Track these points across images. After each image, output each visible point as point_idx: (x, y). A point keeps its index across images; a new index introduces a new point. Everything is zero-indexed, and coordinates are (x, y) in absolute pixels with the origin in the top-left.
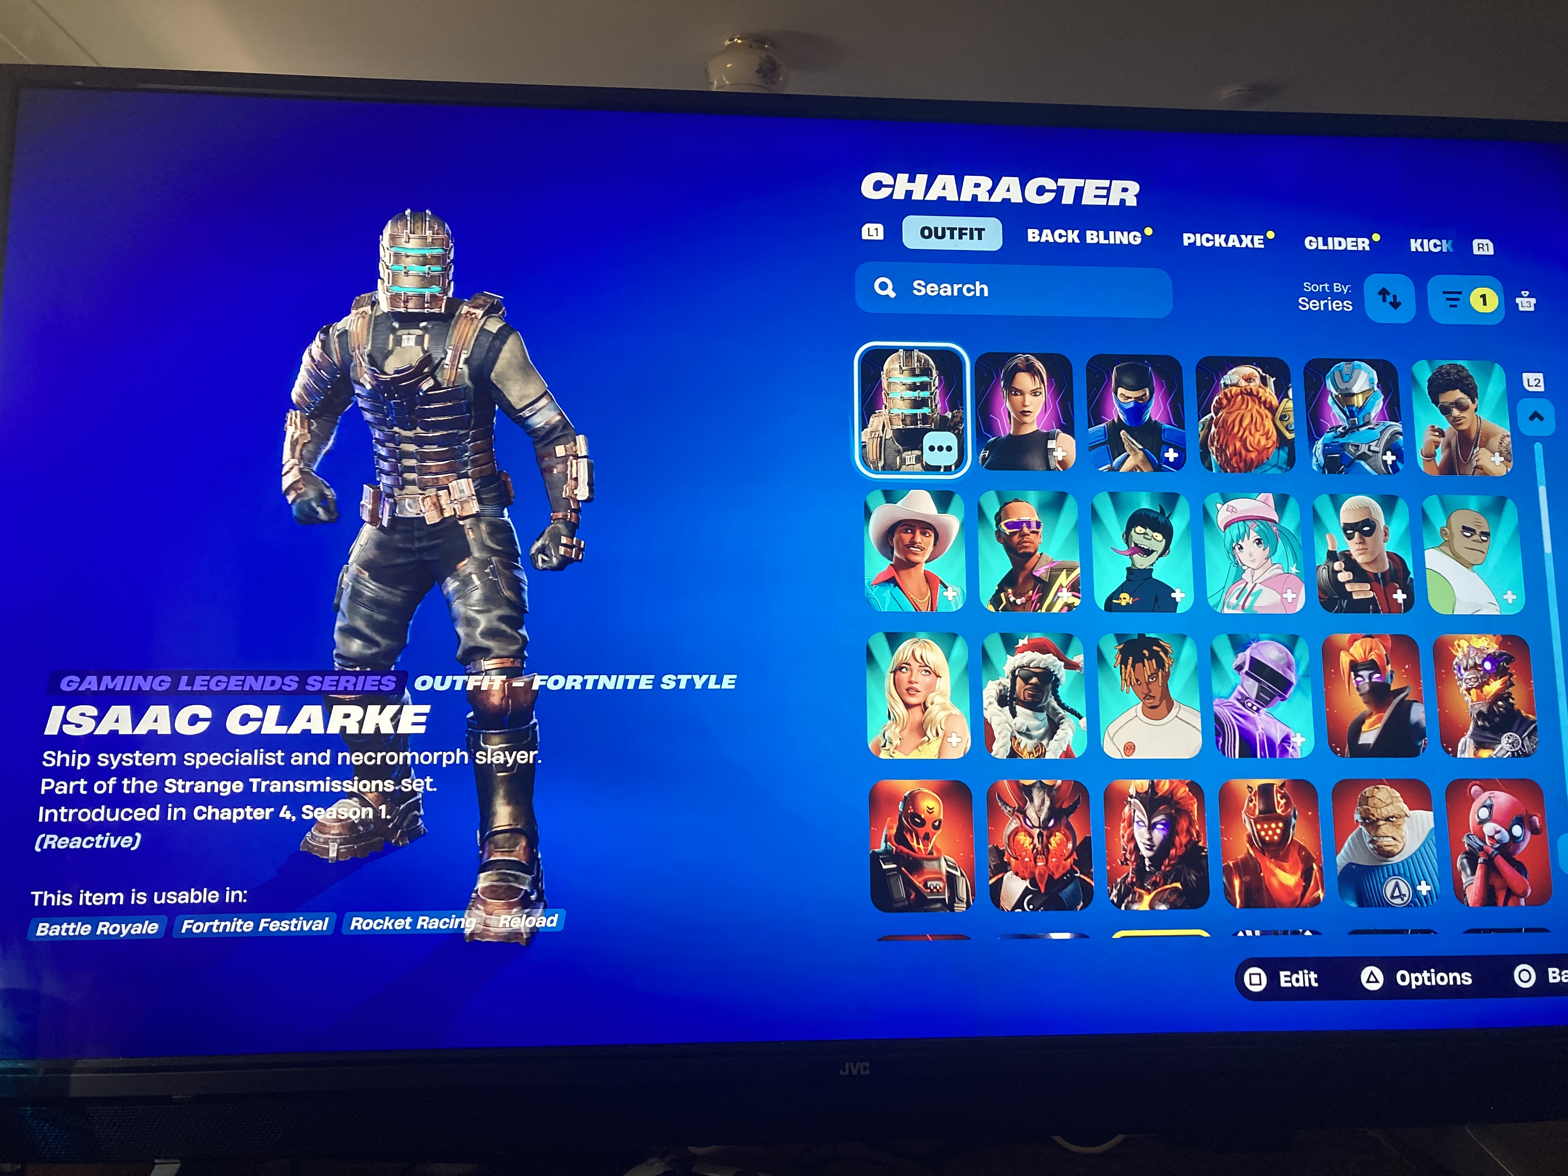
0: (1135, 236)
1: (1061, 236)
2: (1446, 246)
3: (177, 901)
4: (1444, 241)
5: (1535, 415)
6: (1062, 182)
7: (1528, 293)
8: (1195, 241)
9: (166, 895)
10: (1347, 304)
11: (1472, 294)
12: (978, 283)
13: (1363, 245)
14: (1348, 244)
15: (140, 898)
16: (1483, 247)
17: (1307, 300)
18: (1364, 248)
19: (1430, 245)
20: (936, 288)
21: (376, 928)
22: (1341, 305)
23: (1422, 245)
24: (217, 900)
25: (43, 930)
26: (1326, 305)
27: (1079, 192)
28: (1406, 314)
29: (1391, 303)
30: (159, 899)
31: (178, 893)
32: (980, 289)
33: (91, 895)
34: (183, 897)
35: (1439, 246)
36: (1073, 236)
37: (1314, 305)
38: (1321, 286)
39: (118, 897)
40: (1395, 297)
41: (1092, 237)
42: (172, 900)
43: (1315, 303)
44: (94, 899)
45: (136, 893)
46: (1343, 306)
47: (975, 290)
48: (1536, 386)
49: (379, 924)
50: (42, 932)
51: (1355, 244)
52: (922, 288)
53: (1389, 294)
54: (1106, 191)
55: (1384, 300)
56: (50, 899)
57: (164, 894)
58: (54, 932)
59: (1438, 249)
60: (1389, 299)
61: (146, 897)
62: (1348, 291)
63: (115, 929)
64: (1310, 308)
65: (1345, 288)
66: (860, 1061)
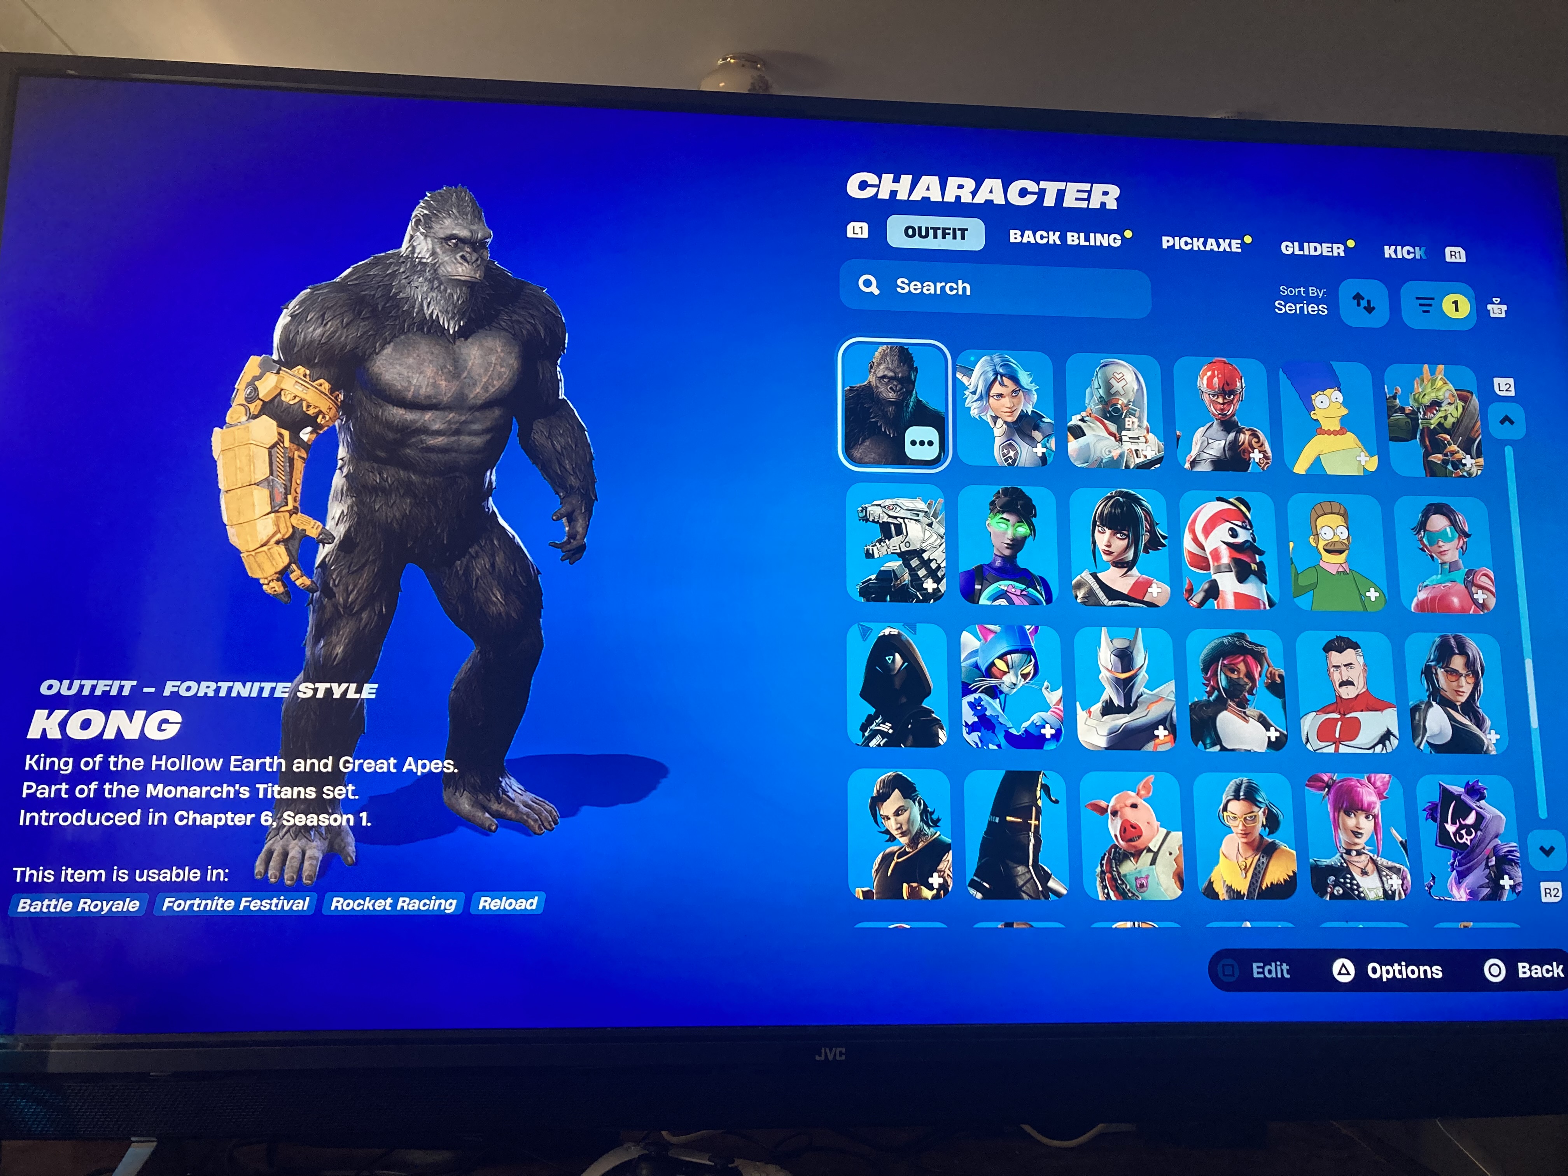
0: (1115, 239)
1: (1042, 237)
2: (1419, 253)
3: (159, 879)
4: (1417, 248)
5: (1506, 419)
6: (1043, 184)
7: (1499, 300)
8: (1174, 244)
9: (148, 873)
10: (1323, 307)
11: (1444, 300)
12: (960, 282)
13: (1339, 251)
14: (1325, 249)
15: (123, 875)
16: (1455, 255)
17: (1283, 303)
18: (1339, 253)
19: (1403, 252)
20: (920, 286)
21: (356, 908)
22: (1316, 309)
23: (1395, 252)
24: (198, 878)
25: (24, 905)
26: (1302, 308)
27: (1061, 194)
28: (1380, 318)
29: (1365, 308)
30: (141, 876)
31: (160, 871)
32: (962, 287)
33: (73, 872)
34: (165, 875)
35: (1412, 253)
36: (1054, 238)
37: (1290, 309)
38: (1297, 290)
39: (100, 875)
40: (1369, 302)
41: (1073, 238)
42: (154, 878)
43: (1291, 306)
44: (76, 875)
45: (118, 870)
46: (1319, 310)
47: (957, 289)
48: (1507, 390)
49: (359, 905)
50: (24, 908)
51: (1330, 250)
52: (905, 286)
53: (1363, 299)
54: (1086, 194)
55: (1359, 305)
56: (32, 875)
57: (146, 871)
58: (35, 908)
59: (1411, 256)
60: (1364, 303)
61: (128, 875)
62: (1323, 295)
63: (96, 906)
64: (1286, 312)
65: (1321, 292)
66: (837, 1047)
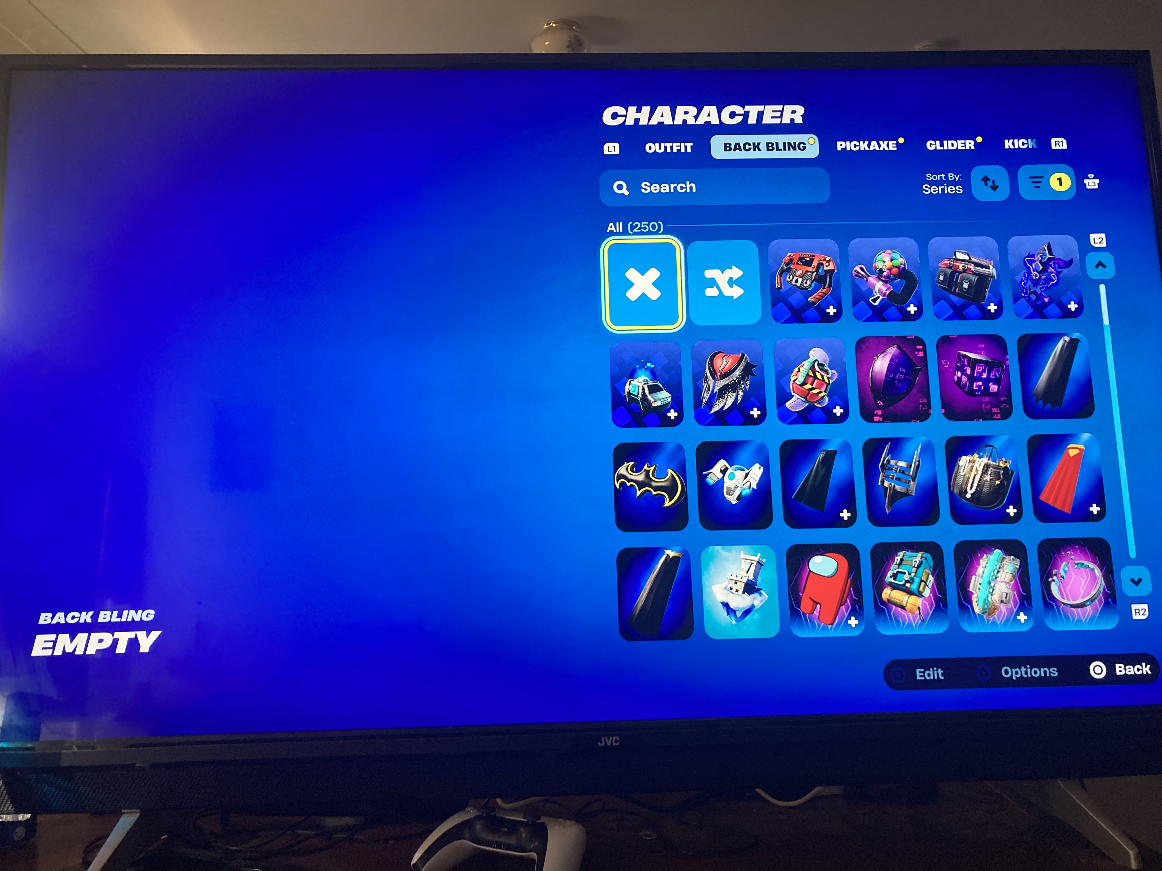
2: (1031, 144)
4: (1030, 140)
5: (1100, 264)
6: (747, 108)
7: (1093, 175)
8: (846, 147)
10: (959, 188)
11: (1051, 178)
12: (688, 183)
14: (959, 145)
16: (1059, 143)
17: (929, 186)
18: (970, 147)
19: (1020, 144)
20: (658, 187)
22: (954, 189)
23: (1013, 144)
26: (943, 190)
27: (760, 115)
28: (1003, 193)
29: (991, 187)
35: (1026, 144)
37: (934, 190)
38: (939, 176)
40: (994, 182)
47: (686, 188)
48: (1100, 243)
51: (963, 145)
52: (647, 188)
53: (989, 180)
54: (780, 113)
55: (986, 184)
59: (1025, 146)
60: (990, 183)
62: (959, 179)
64: (931, 192)
65: (957, 177)
66: (613, 736)
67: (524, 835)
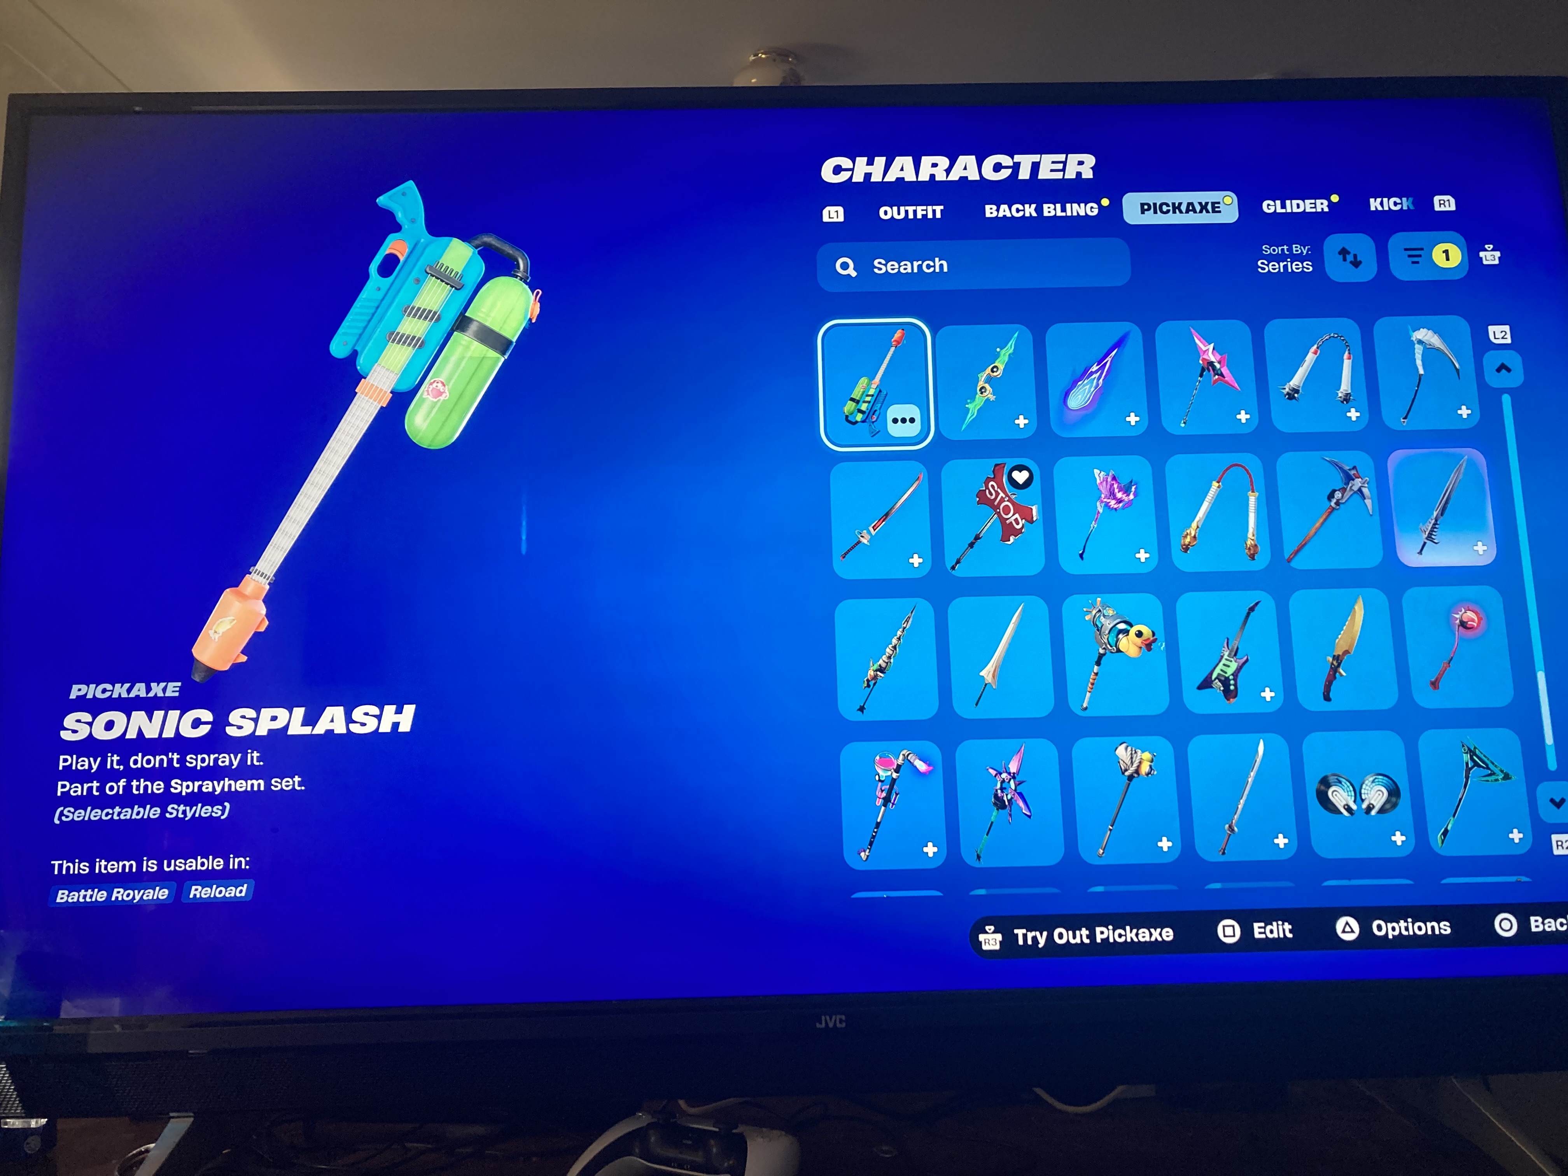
0: (1092, 208)
1: (1018, 211)
2: (1406, 204)
3: (185, 869)
4: (1404, 199)
5: (1502, 367)
6: (1017, 158)
7: (1492, 246)
9: (175, 862)
10: (1307, 264)
11: (1434, 250)
12: (937, 259)
13: (1322, 206)
14: (1307, 206)
15: (151, 866)
16: (1444, 203)
17: (1266, 263)
18: (1322, 209)
19: (1390, 204)
20: (897, 266)
22: (1301, 266)
23: (1382, 204)
24: (221, 867)
25: (63, 896)
26: (1285, 267)
27: (1036, 167)
28: (1368, 271)
29: (1351, 262)
30: (169, 866)
31: (186, 860)
33: (106, 863)
34: (191, 864)
35: (1399, 204)
36: (1030, 210)
37: (1274, 267)
38: (1280, 248)
39: (131, 866)
40: (1355, 256)
41: (1049, 210)
42: (180, 867)
43: (1274, 265)
44: (109, 867)
45: (148, 861)
46: (1303, 267)
47: (934, 266)
48: (1503, 338)
50: (62, 898)
51: (1313, 206)
52: (882, 267)
53: (1349, 253)
54: (1062, 165)
55: (1345, 260)
56: (68, 868)
57: (173, 861)
58: (72, 899)
59: (1398, 207)
60: (1350, 258)
61: (157, 865)
62: (1307, 252)
63: (128, 895)
64: (1269, 270)
65: (1305, 249)
66: (836, 1014)
67: (714, 1150)
